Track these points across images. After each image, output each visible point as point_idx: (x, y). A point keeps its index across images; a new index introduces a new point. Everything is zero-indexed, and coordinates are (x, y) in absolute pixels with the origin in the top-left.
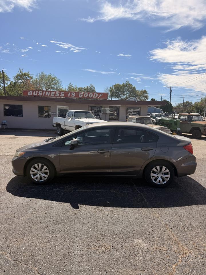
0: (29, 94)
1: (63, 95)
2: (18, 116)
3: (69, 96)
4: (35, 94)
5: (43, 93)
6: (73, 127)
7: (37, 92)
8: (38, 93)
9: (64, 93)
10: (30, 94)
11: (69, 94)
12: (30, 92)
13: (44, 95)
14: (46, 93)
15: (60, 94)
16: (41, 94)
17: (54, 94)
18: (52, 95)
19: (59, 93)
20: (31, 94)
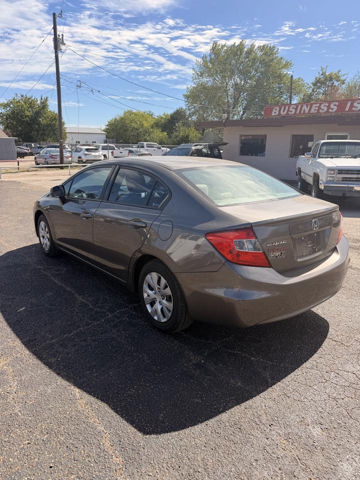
0: (273, 114)
1: (335, 108)
2: (259, 154)
3: (347, 109)
4: (284, 112)
5: (296, 109)
6: (310, 176)
7: (287, 107)
8: (288, 110)
9: (337, 104)
10: (275, 113)
11: (349, 105)
12: (276, 109)
13: (298, 112)
14: (303, 109)
15: (329, 107)
16: (294, 111)
17: (317, 108)
18: (312, 111)
19: (327, 105)
20: (277, 113)
